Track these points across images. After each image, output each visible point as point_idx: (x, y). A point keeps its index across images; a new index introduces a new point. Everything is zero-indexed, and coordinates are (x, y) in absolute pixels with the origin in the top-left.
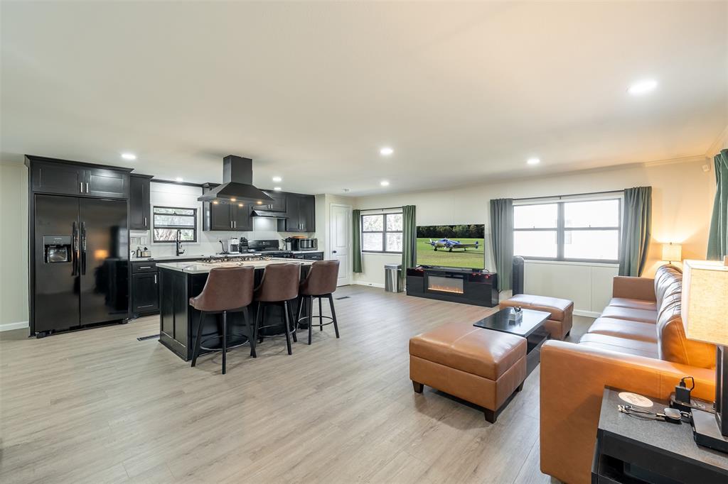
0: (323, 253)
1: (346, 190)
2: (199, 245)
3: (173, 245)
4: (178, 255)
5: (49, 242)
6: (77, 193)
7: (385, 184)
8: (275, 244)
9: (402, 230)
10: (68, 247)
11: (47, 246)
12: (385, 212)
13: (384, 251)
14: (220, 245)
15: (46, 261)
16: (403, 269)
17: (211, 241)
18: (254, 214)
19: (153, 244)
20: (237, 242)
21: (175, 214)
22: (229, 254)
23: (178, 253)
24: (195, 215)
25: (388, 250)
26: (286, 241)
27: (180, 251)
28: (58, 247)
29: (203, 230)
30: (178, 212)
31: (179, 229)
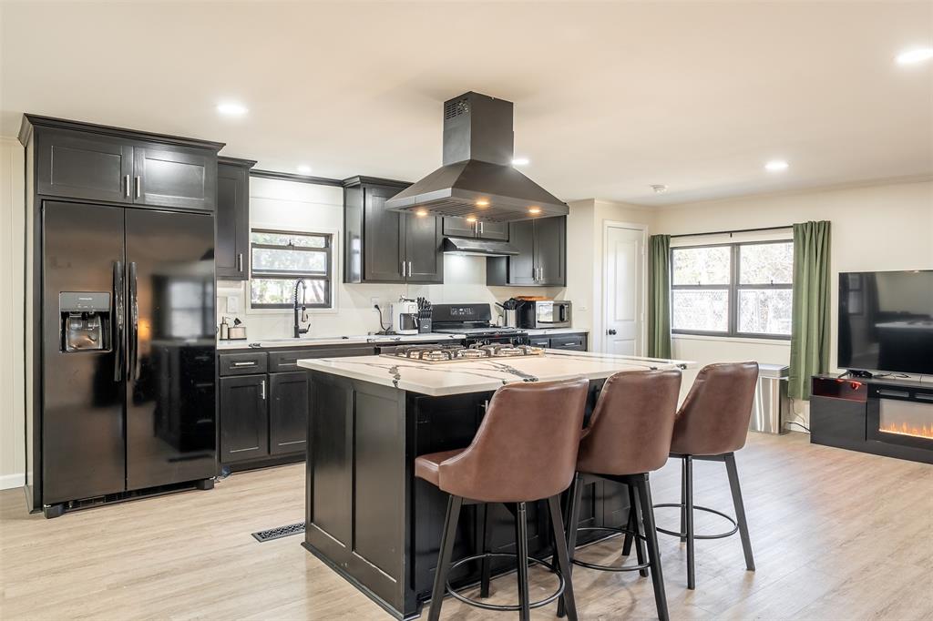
0: (586, 334)
1: (656, 187)
2: (335, 313)
4: (296, 337)
5: (69, 307)
6: (120, 199)
7: (777, 166)
8: (481, 312)
9: (790, 281)
10: (104, 315)
11: (65, 315)
12: (736, 239)
13: (733, 332)
14: (376, 313)
15: (64, 349)
16: (795, 378)
17: (357, 306)
18: (446, 246)
20: (413, 309)
21: (291, 247)
22: (395, 334)
23: (298, 332)
24: (327, 248)
25: (742, 329)
26: (506, 306)
27: (302, 326)
28: (86, 317)
29: (344, 282)
30: (297, 240)
31: (300, 278)
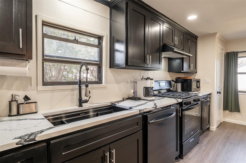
2: (105, 88)
3: (73, 90)
4: (80, 105)
17: (118, 82)
19: (41, 87)
21: (76, 41)
23: (81, 102)
24: (100, 46)
27: (84, 97)
